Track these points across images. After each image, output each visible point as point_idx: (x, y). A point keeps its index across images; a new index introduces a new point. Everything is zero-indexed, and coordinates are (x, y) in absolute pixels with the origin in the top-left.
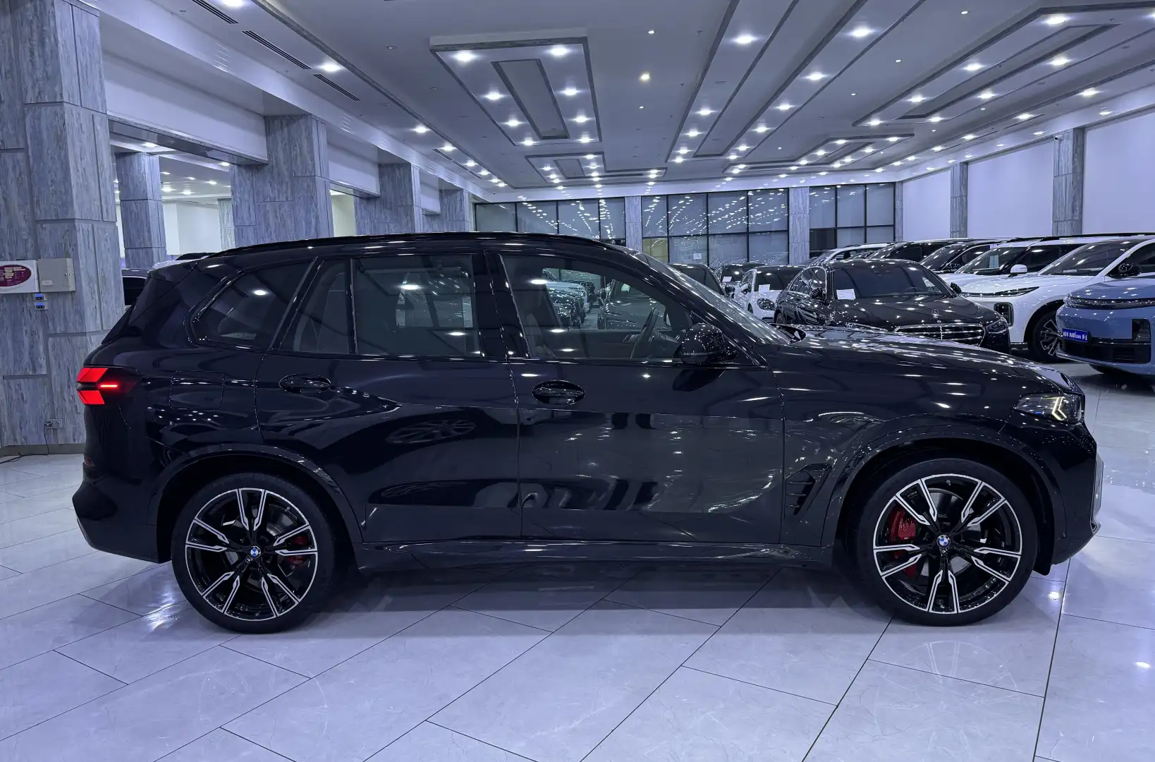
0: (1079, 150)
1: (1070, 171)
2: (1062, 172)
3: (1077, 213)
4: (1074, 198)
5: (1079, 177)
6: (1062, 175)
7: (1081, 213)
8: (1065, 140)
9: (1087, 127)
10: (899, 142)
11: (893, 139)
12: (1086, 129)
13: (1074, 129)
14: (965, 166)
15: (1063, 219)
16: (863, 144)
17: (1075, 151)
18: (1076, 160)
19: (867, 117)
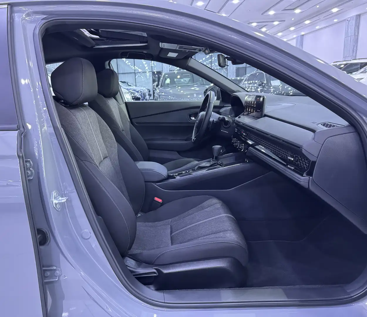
0: (357, 24)
1: (353, 34)
2: (349, 35)
3: (355, 53)
4: (354, 46)
5: (356, 37)
6: (349, 37)
7: (356, 53)
8: (351, 21)
9: (362, 14)
10: (278, 24)
11: (276, 23)
12: (361, 15)
13: (356, 15)
14: (302, 37)
15: (348, 56)
16: (263, 26)
17: (356, 25)
18: (356, 29)
19: (268, 10)
